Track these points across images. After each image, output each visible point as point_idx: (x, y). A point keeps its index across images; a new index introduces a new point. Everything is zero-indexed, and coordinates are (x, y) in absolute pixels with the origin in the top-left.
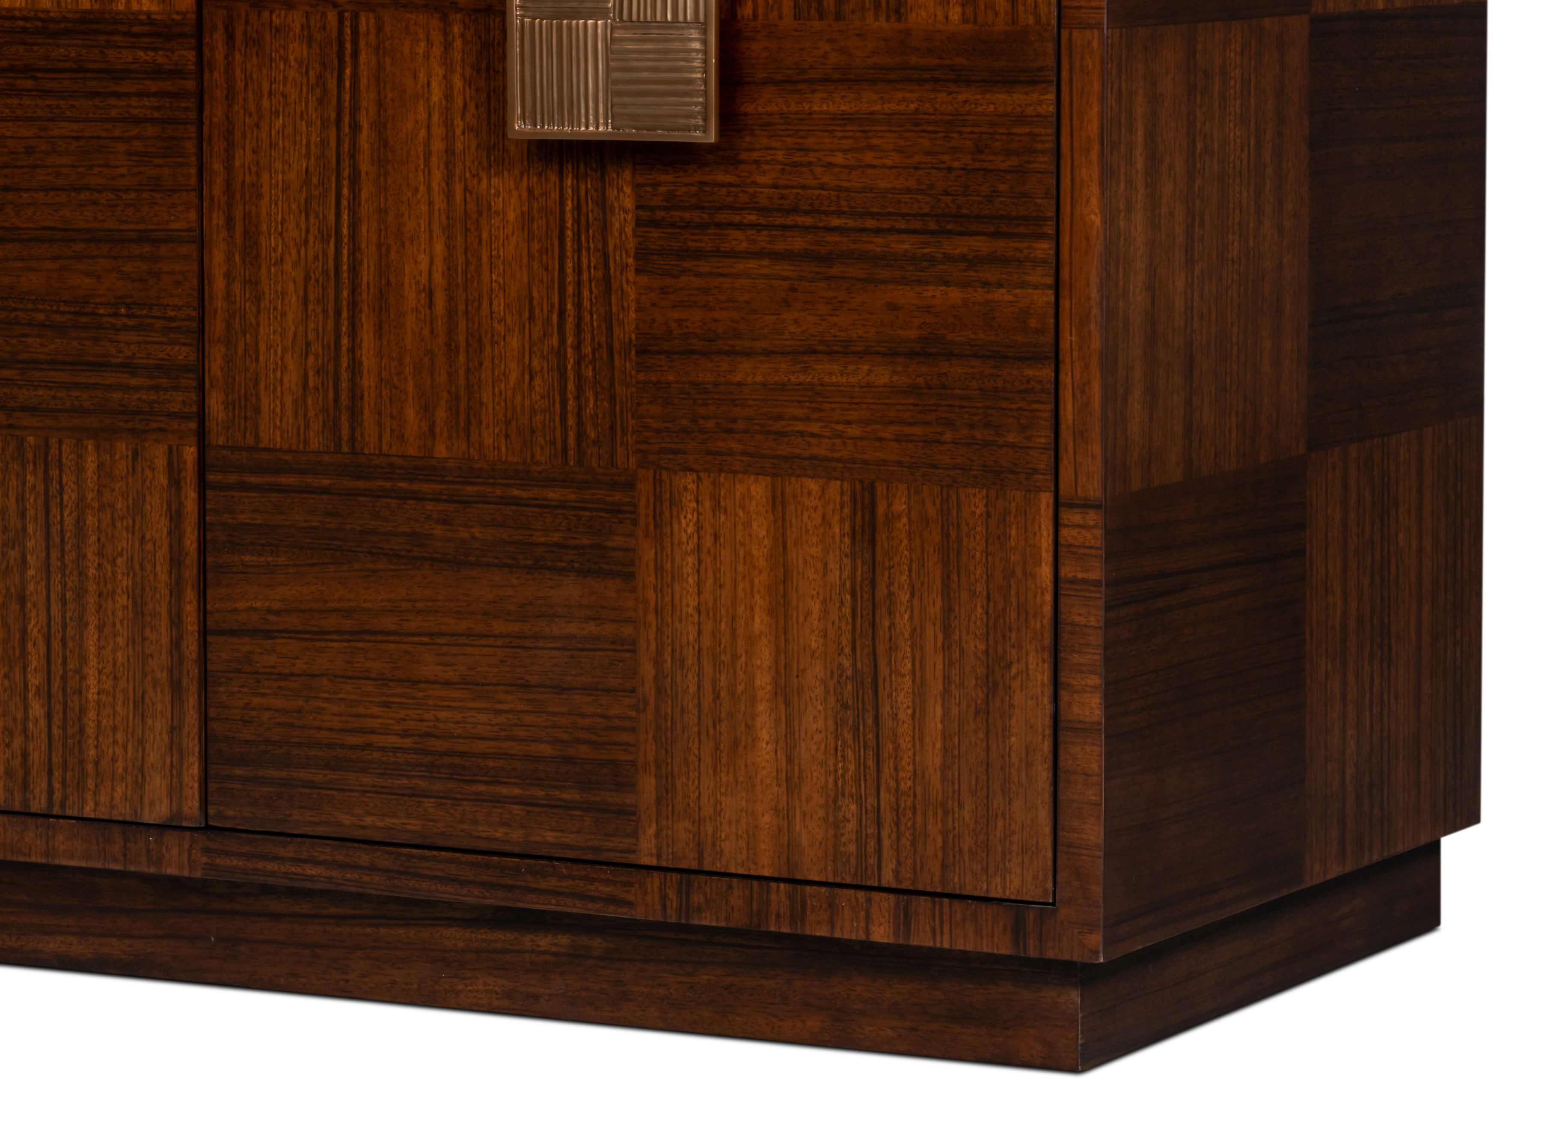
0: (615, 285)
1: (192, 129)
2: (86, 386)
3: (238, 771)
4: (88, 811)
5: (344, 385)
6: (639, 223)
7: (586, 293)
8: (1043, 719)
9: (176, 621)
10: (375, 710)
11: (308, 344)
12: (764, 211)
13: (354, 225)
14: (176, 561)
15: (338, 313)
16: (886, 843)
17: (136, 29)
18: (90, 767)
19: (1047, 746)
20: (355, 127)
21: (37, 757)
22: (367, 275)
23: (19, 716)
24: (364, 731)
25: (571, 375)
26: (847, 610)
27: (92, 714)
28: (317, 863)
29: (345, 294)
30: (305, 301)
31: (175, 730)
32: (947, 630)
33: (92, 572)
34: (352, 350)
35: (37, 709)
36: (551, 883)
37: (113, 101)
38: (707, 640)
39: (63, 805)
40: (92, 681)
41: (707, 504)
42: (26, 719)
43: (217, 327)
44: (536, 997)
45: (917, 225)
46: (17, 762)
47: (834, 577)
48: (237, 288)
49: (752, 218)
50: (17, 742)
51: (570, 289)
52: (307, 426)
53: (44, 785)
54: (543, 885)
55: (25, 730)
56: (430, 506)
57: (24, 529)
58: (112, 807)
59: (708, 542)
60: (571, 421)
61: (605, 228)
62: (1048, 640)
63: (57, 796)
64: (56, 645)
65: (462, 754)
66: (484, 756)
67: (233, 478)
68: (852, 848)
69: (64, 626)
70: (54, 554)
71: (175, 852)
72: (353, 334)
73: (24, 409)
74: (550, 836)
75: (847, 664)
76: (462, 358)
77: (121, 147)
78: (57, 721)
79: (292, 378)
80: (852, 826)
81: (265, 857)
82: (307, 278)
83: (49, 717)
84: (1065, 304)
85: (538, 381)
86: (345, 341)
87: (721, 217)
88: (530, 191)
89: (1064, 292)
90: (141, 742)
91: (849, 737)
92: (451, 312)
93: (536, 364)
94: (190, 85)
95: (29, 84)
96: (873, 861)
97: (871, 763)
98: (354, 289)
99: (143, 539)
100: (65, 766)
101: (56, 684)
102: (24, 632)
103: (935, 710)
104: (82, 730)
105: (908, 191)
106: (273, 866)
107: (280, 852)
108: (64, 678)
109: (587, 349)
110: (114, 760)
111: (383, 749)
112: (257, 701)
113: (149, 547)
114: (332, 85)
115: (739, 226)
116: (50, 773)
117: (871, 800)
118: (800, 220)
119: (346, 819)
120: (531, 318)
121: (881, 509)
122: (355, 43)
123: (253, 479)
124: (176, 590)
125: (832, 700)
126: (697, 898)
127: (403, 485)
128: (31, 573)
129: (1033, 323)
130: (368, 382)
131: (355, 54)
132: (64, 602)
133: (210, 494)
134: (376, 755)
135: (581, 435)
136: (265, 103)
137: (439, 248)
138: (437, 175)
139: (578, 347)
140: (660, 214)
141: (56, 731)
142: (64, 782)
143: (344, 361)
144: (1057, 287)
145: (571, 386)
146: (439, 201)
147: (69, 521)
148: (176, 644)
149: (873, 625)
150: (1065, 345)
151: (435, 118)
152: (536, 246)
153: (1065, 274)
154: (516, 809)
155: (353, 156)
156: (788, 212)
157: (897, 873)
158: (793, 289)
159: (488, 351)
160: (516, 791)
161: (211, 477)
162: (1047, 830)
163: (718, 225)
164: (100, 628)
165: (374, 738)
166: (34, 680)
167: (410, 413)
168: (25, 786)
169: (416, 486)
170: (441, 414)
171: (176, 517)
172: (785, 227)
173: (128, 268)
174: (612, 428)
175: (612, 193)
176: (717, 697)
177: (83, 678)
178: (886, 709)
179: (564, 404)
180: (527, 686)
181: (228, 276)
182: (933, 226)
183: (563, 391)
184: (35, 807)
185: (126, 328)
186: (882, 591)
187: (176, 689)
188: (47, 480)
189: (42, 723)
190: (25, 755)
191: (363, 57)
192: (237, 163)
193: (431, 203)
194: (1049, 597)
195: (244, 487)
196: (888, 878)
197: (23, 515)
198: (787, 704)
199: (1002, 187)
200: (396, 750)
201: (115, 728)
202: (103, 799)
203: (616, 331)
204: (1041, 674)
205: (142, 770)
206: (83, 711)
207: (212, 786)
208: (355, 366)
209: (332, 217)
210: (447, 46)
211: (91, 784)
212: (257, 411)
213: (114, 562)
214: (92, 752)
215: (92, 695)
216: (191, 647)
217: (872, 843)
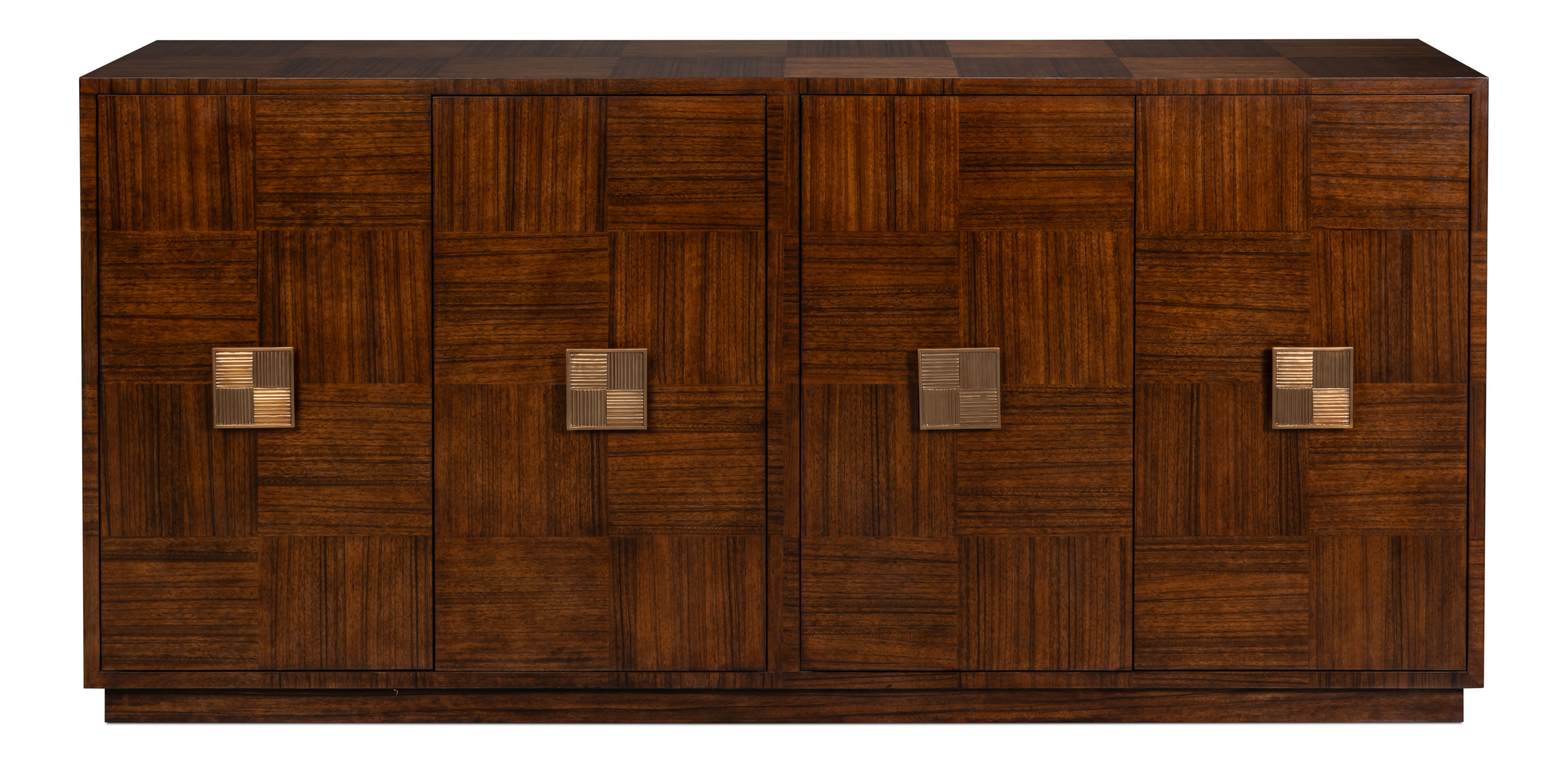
0: (1301, 474)
1: (1131, 425)
2: (1086, 518)
3: (1147, 650)
4: (1085, 668)
5: (1193, 512)
6: (1310, 452)
7: (1290, 477)
8: (1463, 611)
9: (1123, 598)
10: (1204, 624)
11: (1178, 499)
12: (1358, 447)
13: (1197, 457)
14: (1123, 577)
15: (1190, 488)
16: (1404, 655)
17: (1108, 391)
18: (1086, 653)
19: (1464, 619)
20: (1198, 423)
21: (1064, 650)
22: (1203, 474)
23: (1056, 636)
24: (1199, 632)
25: (1283, 505)
26: (1390, 579)
27: (1087, 634)
28: (1181, 679)
29: (1193, 481)
30: (1177, 484)
31: (1122, 637)
32: (1427, 583)
33: (1088, 583)
34: (1196, 500)
35: (1064, 634)
36: (1276, 679)
37: (1098, 416)
38: (1336, 592)
39: (1075, 667)
40: (1087, 622)
41: (1337, 546)
42: (1059, 637)
43: (1140, 494)
44: (1257, 716)
45: (1417, 450)
46: (1055, 653)
47: (1385, 568)
48: (1148, 480)
49: (1355, 450)
50: (1055, 646)
51: (1284, 476)
52: (1177, 527)
53: (1067, 660)
54: (1273, 680)
55: (1059, 641)
56: (1227, 552)
57: (1059, 570)
58: (1096, 666)
59: (1337, 559)
60: (1284, 521)
61: (1297, 455)
62: (1465, 584)
63: (1072, 664)
64: (1072, 610)
65: (1239, 637)
66: (1248, 637)
67: (1146, 547)
68: (1392, 658)
69: (1076, 603)
70: (1072, 578)
71: (1123, 680)
72: (1196, 494)
73: (1059, 527)
74: (1274, 663)
75: (1390, 597)
76: (1240, 501)
77: (1102, 433)
78: (1072, 637)
79: (1171, 511)
80: (1392, 651)
81: (1159, 679)
82: (1178, 476)
83: (1069, 636)
84: (1471, 474)
85: (1271, 508)
86: (1193, 497)
87: (1343, 450)
88: (1268, 443)
89: (1471, 470)
90: (1108, 642)
91: (1390, 621)
92: (1236, 486)
93: (1270, 502)
94: (1131, 410)
95: (1063, 411)
96: (1399, 662)
97: (1399, 629)
98: (1197, 479)
99: (1109, 571)
100: (1076, 653)
101: (1072, 624)
102: (1059, 607)
103: (1423, 611)
104: (1083, 640)
105: (1413, 439)
106: (1164, 682)
107: (1167, 677)
108: (1075, 622)
109: (1290, 496)
110: (1097, 649)
111: (1207, 638)
112: (1155, 624)
113: (1112, 573)
114: (1189, 409)
115: (1349, 453)
116: (1069, 656)
117: (1399, 642)
118: (1373, 450)
119: (1192, 664)
120: (1268, 486)
121: (1403, 544)
122: (1198, 394)
123: (1155, 547)
124: (1123, 588)
125: (1384, 609)
126: (1333, 680)
127: (1216, 546)
128: (1062, 585)
129: (1459, 480)
130: (1202, 511)
131: (1198, 398)
132: (1076, 594)
133: (1136, 553)
134: (1205, 640)
135: (1287, 526)
136: (1161, 416)
137: (1232, 464)
138: (1231, 439)
139: (1286, 496)
140: (1319, 450)
141: (1072, 641)
142: (1075, 659)
143: (1193, 504)
144: (1468, 469)
145: (1284, 509)
146: (1232, 448)
147: (1078, 566)
148: (1123, 607)
149: (1400, 583)
150: (1471, 487)
151: (1230, 419)
152: (1270, 462)
153: (1471, 464)
154: (1261, 654)
155: (1197, 433)
156: (1368, 447)
157: (1408, 665)
158: (1370, 473)
159: (1251, 498)
160: (1261, 649)
161: (1137, 547)
162: (1464, 646)
163: (1342, 452)
164: (1091, 603)
165: (1204, 634)
166: (1063, 623)
167: (1220, 521)
168: (1058, 661)
169: (1221, 546)
170: (1232, 521)
171: (1123, 562)
172: (1367, 452)
173: (1104, 475)
174: (1300, 523)
175: (1300, 443)
176: (1340, 611)
177: (1083, 621)
178: (1404, 611)
179: (1281, 515)
180: (1266, 612)
181: (1145, 476)
182: (1422, 450)
183: (1281, 511)
184: (1062, 668)
185: (1103, 496)
186: (1403, 572)
187: (1123, 622)
188: (1069, 551)
189: (1066, 639)
190: (1058, 650)
191: (1201, 399)
192: (1149, 436)
193: (1228, 449)
194: (1465, 570)
195: (1150, 550)
196: (1405, 667)
197: (1058, 564)
198: (1367, 612)
199: (1448, 437)
200: (1212, 638)
201: (1097, 638)
202: (1092, 663)
203: (1302, 490)
204: (1462, 596)
205: (1108, 652)
206: (1083, 633)
207: (1136, 655)
208: (1197, 506)
209: (1188, 454)
210: (1235, 395)
211: (1086, 658)
212: (1157, 523)
213: (1097, 580)
214: (1087, 647)
215: (1087, 627)
216: (1129, 607)
217: (1399, 656)
